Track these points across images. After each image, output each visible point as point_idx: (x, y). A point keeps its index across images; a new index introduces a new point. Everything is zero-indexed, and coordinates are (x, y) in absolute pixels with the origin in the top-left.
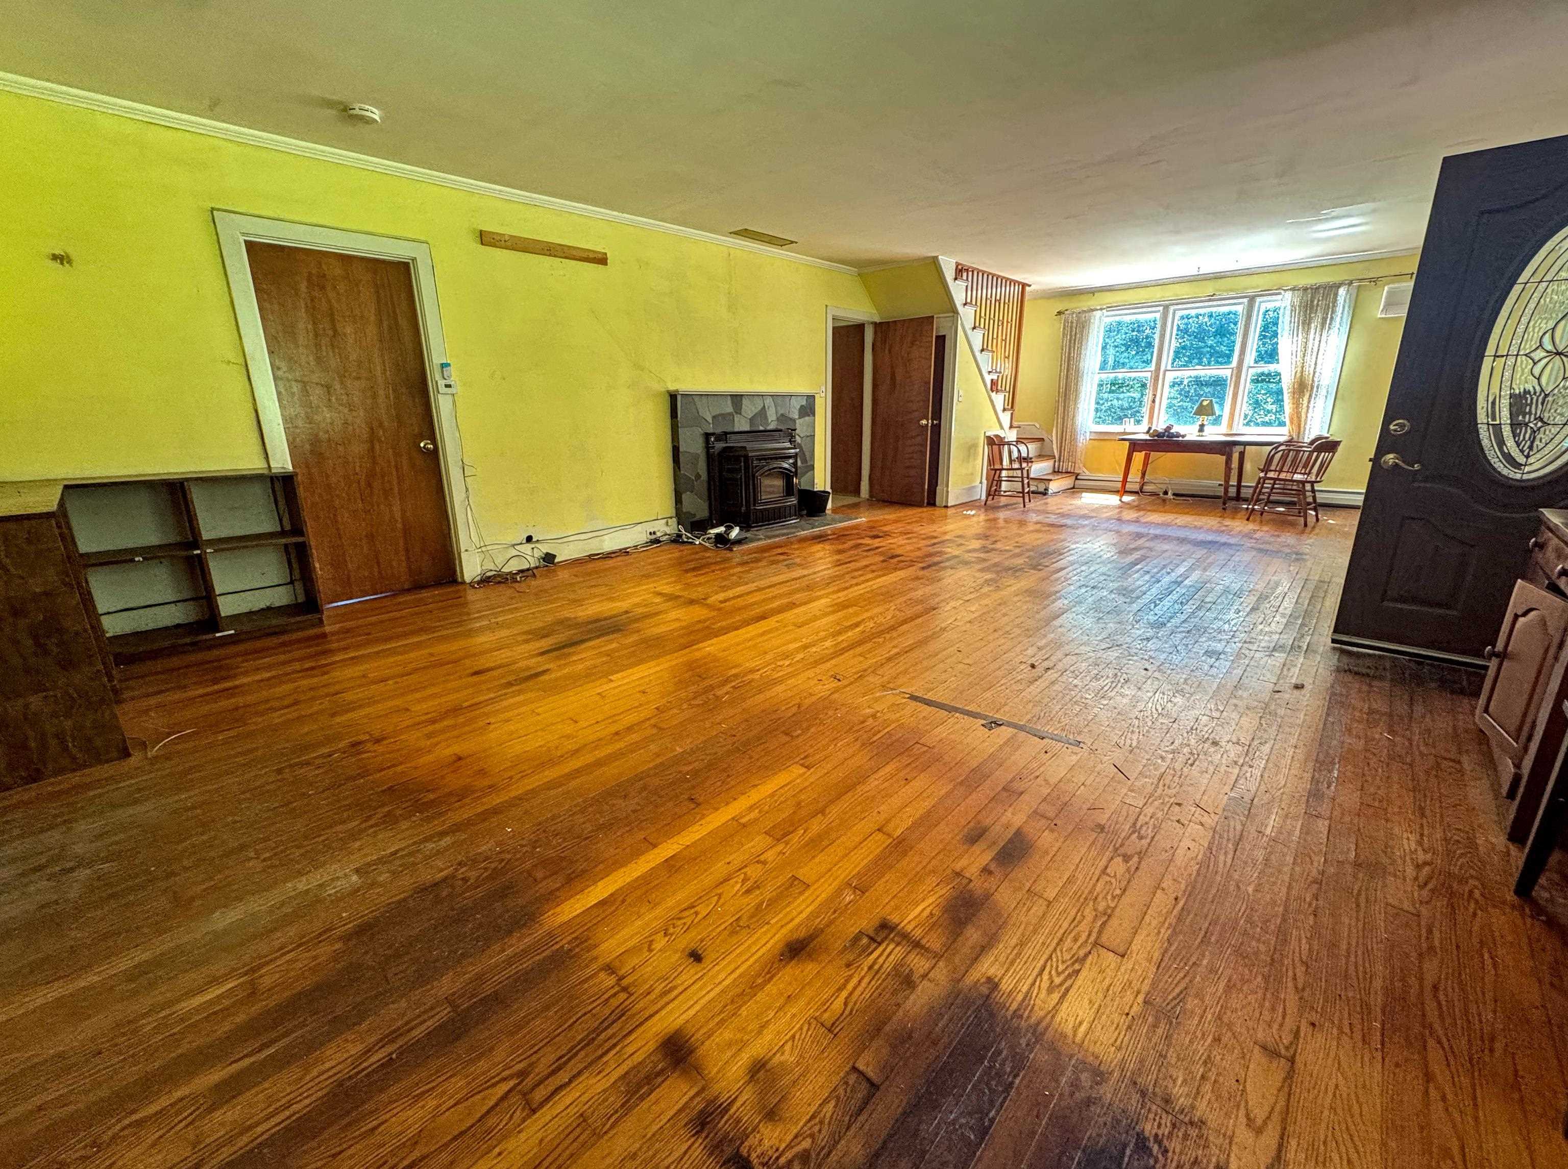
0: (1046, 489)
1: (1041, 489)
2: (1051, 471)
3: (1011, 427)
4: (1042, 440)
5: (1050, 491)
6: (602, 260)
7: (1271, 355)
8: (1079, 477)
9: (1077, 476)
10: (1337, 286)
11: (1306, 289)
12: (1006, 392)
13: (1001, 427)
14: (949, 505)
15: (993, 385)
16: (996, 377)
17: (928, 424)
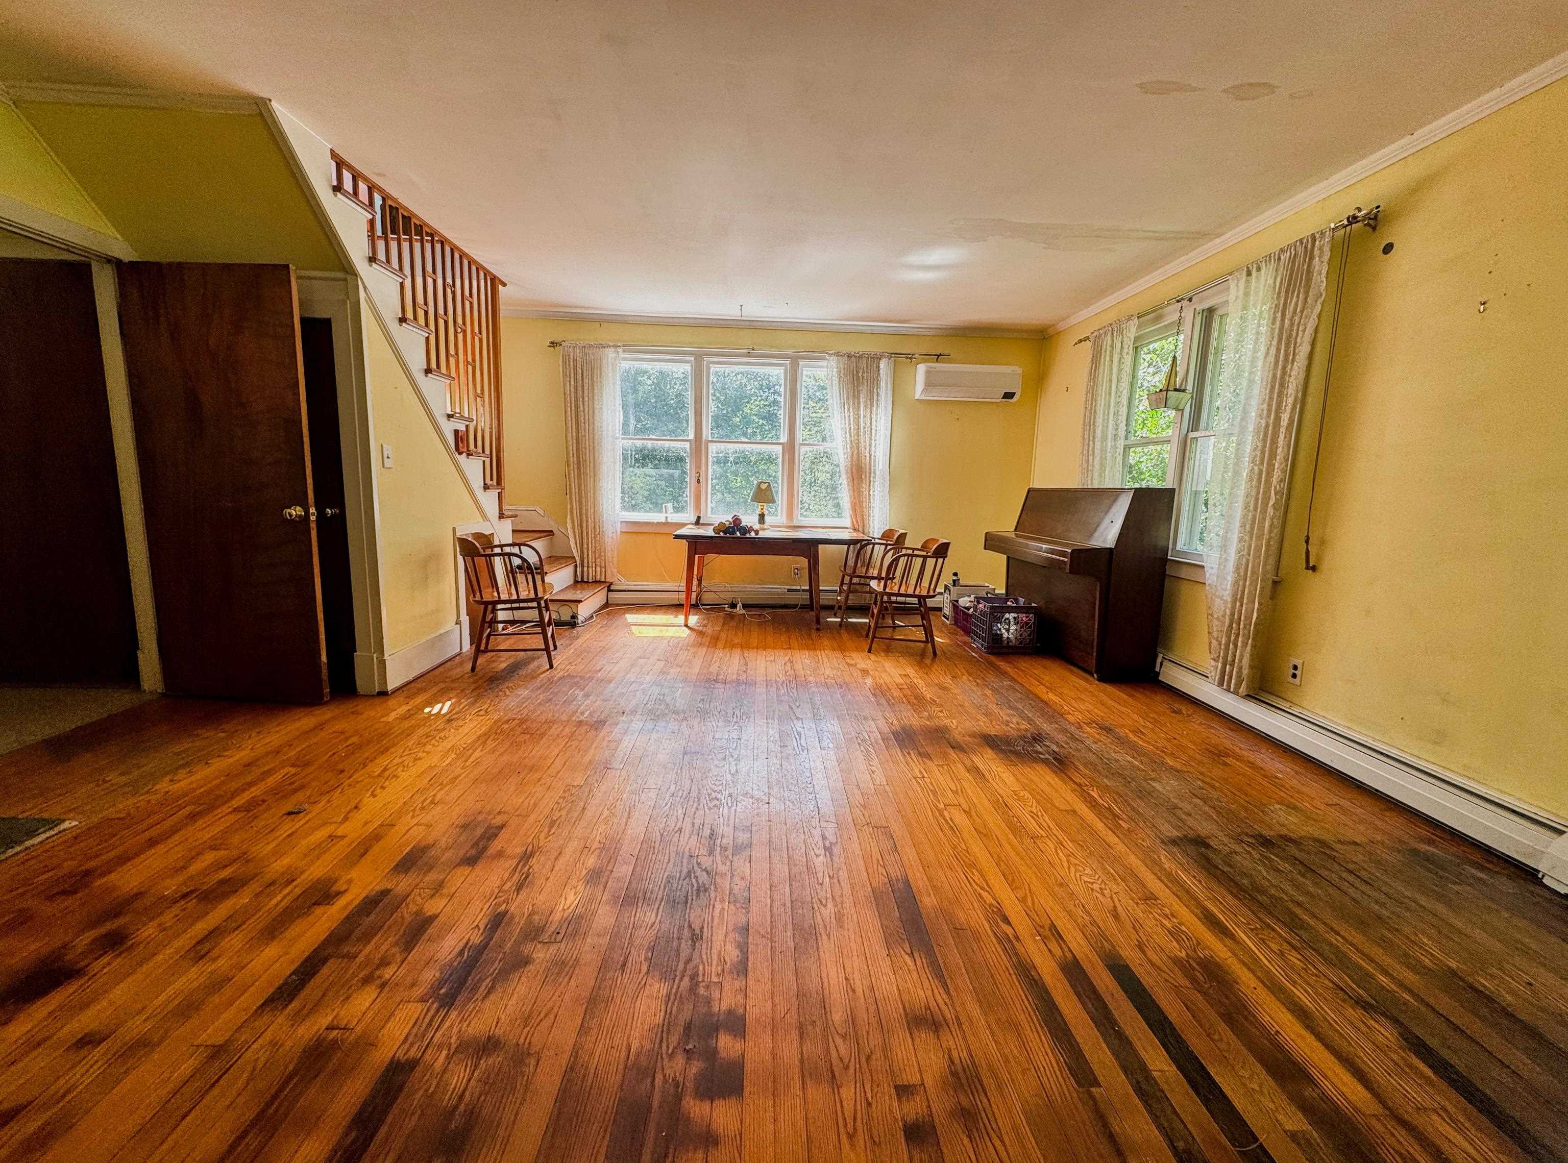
0: (574, 617)
1: (566, 617)
2: (571, 582)
3: (501, 516)
4: (550, 533)
5: (581, 618)
8: (612, 588)
9: (609, 587)
10: (877, 358)
11: (850, 356)
12: (486, 456)
13: (485, 517)
14: (390, 688)
15: (460, 441)
16: (463, 427)
17: (307, 517)
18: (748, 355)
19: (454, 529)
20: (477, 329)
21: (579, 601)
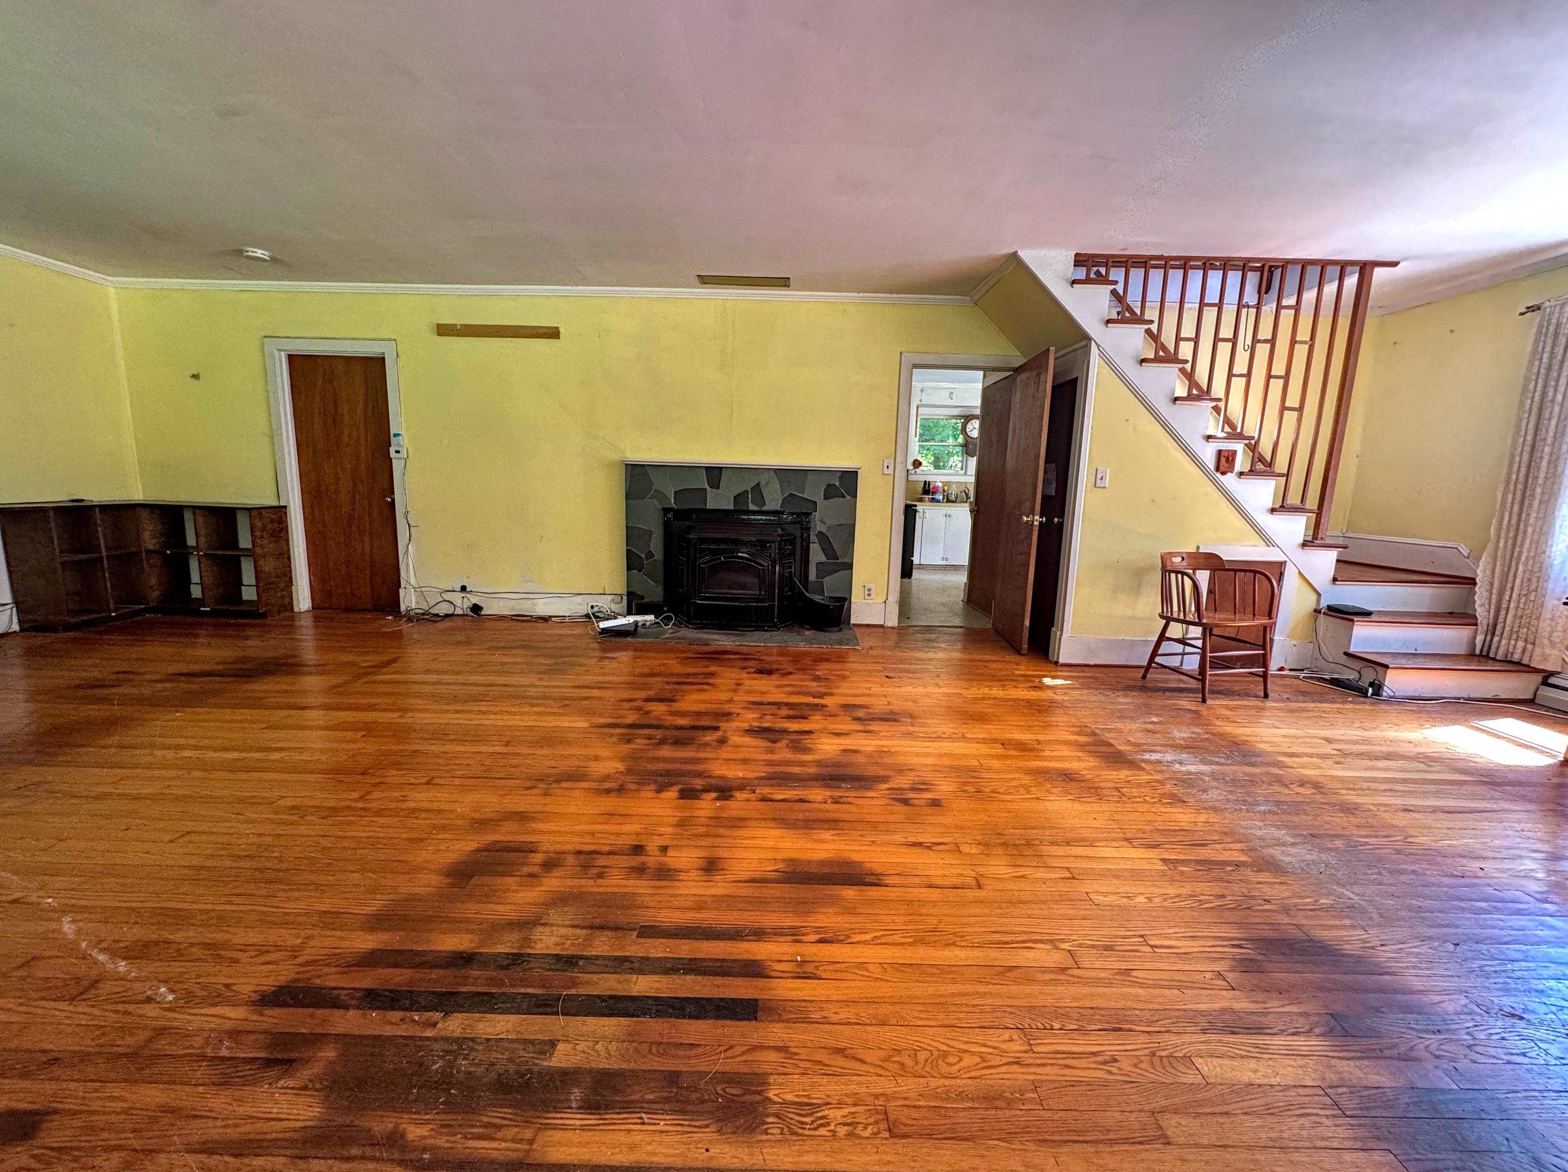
6: (553, 334)
8: (1551, 680)
9: (1545, 677)
12: (1287, 475)
13: (1268, 542)
14: (1061, 661)
15: (1225, 461)
16: (1239, 447)
17: (1033, 522)
19: (1198, 548)
20: (1303, 334)
21: (1386, 667)
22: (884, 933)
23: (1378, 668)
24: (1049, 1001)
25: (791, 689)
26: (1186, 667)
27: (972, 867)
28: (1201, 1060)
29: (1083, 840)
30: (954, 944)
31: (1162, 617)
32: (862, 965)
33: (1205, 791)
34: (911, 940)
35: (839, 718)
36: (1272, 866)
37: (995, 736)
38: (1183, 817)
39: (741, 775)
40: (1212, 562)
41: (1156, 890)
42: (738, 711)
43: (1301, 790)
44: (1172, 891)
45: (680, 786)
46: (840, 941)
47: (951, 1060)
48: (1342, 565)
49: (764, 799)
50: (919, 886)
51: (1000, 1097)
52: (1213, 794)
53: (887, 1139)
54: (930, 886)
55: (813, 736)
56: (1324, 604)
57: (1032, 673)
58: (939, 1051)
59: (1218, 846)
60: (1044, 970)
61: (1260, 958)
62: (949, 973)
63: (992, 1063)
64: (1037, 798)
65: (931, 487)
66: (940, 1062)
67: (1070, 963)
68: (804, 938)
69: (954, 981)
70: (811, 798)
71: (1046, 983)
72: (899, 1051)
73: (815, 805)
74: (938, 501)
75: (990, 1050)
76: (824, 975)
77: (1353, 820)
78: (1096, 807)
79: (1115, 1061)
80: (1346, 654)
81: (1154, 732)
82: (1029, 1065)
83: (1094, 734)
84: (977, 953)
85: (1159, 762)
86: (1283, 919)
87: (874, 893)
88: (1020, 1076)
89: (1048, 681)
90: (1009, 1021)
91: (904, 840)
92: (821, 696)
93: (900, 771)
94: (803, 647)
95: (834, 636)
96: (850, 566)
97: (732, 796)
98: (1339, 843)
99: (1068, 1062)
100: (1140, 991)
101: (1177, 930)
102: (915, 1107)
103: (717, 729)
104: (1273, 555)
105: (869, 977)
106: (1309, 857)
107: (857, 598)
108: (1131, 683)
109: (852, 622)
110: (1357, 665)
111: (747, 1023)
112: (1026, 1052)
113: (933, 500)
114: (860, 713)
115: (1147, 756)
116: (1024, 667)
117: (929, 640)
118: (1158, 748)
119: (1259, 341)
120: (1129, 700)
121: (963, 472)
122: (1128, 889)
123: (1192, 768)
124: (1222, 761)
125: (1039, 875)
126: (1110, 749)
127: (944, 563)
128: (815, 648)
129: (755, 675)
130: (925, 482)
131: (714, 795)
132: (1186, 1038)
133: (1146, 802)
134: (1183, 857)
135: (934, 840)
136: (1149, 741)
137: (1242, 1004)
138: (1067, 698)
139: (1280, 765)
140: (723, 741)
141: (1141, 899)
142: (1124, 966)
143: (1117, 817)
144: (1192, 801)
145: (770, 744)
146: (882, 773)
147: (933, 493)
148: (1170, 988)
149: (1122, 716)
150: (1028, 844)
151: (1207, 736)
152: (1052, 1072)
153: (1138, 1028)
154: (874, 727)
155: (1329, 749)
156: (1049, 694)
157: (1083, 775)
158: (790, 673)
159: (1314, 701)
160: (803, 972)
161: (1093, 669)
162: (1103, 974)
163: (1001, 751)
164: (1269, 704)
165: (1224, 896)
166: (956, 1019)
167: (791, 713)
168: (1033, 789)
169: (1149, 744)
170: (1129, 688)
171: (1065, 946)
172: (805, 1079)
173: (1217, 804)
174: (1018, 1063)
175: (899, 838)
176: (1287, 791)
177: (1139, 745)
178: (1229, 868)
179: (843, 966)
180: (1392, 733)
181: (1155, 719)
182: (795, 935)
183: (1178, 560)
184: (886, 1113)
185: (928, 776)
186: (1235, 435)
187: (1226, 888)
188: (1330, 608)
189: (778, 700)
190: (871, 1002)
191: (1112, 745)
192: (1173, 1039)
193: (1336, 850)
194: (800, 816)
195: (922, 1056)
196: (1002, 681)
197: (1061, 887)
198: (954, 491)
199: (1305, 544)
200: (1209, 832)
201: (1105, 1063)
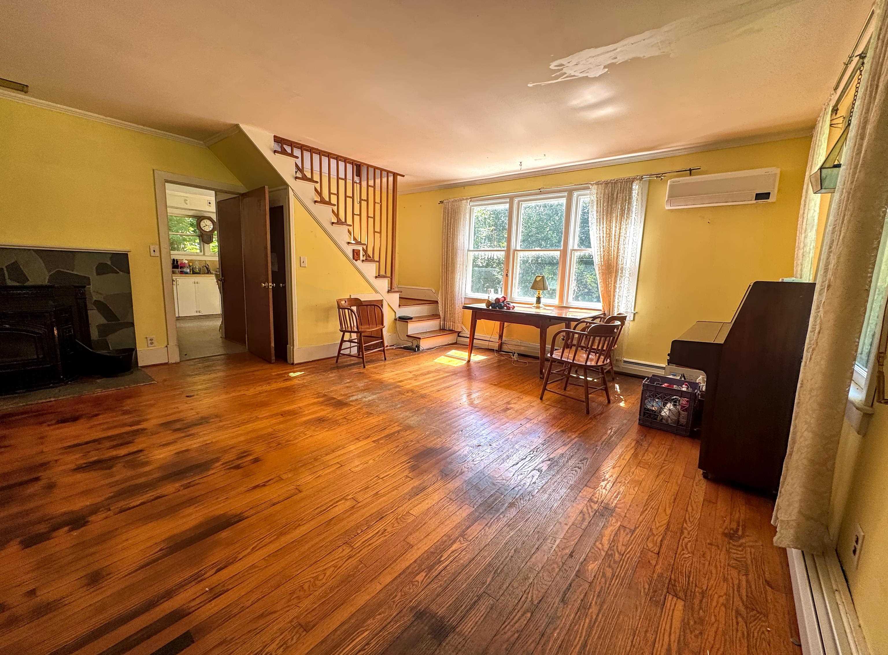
0: (418, 347)
2: (437, 329)
4: (436, 302)
5: (422, 348)
7: (585, 241)
8: (460, 335)
9: (459, 334)
10: (631, 181)
11: (607, 183)
12: (379, 262)
13: (376, 292)
14: (295, 362)
15: (356, 254)
16: (360, 248)
17: (268, 287)
18: (541, 193)
19: (350, 296)
20: (378, 200)
21: (420, 338)
22: (259, 542)
23: (418, 340)
24: (353, 524)
25: (105, 426)
26: (352, 353)
27: (293, 484)
28: (412, 511)
29: (339, 447)
30: (299, 525)
31: (341, 331)
32: (253, 566)
33: (378, 406)
34: (275, 537)
35: (162, 434)
36: (408, 428)
37: (275, 412)
38: (373, 421)
39: (88, 503)
40: (357, 302)
41: (376, 455)
42: (56, 458)
43: (408, 394)
44: (381, 452)
45: (19, 539)
46: (232, 563)
47: (320, 578)
48: (401, 300)
49: (122, 511)
50: (267, 508)
51: (349, 576)
52: (382, 406)
53: (306, 634)
54: (274, 505)
55: (145, 453)
56: (397, 316)
57: (282, 372)
58: (313, 578)
59: (390, 427)
60: (346, 511)
61: (416, 463)
62: (302, 540)
63: (339, 565)
64: (311, 436)
65: (179, 263)
66: (317, 582)
67: (355, 503)
68: (206, 576)
69: (307, 542)
70: (165, 493)
71: (348, 517)
72: (294, 593)
73: (170, 497)
74: (187, 273)
75: (336, 561)
76: (230, 587)
77: (426, 400)
78: (339, 430)
79: (386, 530)
80: (407, 336)
81: (350, 387)
82: (354, 555)
83: (325, 395)
84: (312, 523)
85: (357, 400)
86: (418, 445)
87: (241, 525)
88: (353, 561)
89: (292, 375)
90: (340, 543)
91: (246, 488)
92: (138, 423)
93: (225, 451)
94: (99, 392)
95: (127, 378)
96: (132, 324)
97: (88, 522)
98: (425, 410)
99: (370, 543)
100: (384, 498)
101: (388, 467)
102: (313, 610)
103: (37, 479)
104: (378, 298)
105: (259, 570)
106: (418, 419)
107: (141, 347)
108: (332, 366)
109: (139, 365)
110: (411, 340)
111: (187, 649)
112: (352, 550)
113: (182, 273)
114: (178, 426)
115: (351, 399)
116: (275, 370)
117: (209, 366)
118: (354, 394)
119: (362, 200)
120: (334, 375)
121: (202, 253)
122: (365, 460)
123: (370, 398)
124: (380, 391)
125: (326, 472)
126: (335, 400)
127: (198, 314)
128: (112, 391)
129: (57, 426)
130: (174, 260)
131: (66, 529)
132: (404, 506)
133: (358, 419)
134: (380, 437)
135: (265, 480)
136: (350, 392)
137: (416, 483)
138: (305, 381)
139: (399, 387)
140: (51, 487)
141: (371, 461)
142: (375, 492)
143: (349, 431)
144: (374, 412)
145: (108, 471)
146: (214, 456)
147: (181, 268)
148: (393, 490)
149: (334, 383)
150: (316, 459)
151: (370, 382)
152: (365, 551)
153: (388, 513)
154: (193, 431)
155: (411, 376)
156: (296, 382)
157: (328, 417)
158: (97, 415)
159: (401, 358)
160: (215, 594)
161: (312, 363)
162: (368, 500)
163: (282, 419)
164: (387, 362)
165: (398, 446)
166: (316, 558)
167: (115, 443)
168: (307, 432)
169: (350, 393)
170: (332, 369)
171: (349, 497)
172: (245, 646)
173: (384, 410)
174: (350, 558)
175: (242, 489)
176: (404, 396)
177: (346, 395)
178: (396, 434)
179: (240, 574)
180: (427, 364)
181: (348, 381)
182: (198, 578)
183: (343, 302)
184: (300, 625)
185: (245, 447)
186: (359, 243)
187: (398, 442)
188: (400, 318)
189: (97, 437)
190: (266, 581)
191: (335, 398)
192: (401, 509)
193: (424, 413)
194: (163, 508)
195: (306, 587)
196: (267, 380)
197: (338, 472)
198: (197, 266)
199: (389, 292)
200: (385, 423)
201: (382, 534)
